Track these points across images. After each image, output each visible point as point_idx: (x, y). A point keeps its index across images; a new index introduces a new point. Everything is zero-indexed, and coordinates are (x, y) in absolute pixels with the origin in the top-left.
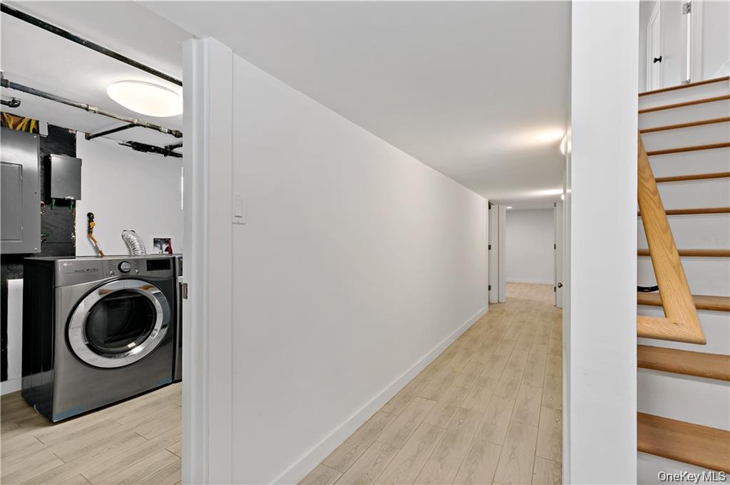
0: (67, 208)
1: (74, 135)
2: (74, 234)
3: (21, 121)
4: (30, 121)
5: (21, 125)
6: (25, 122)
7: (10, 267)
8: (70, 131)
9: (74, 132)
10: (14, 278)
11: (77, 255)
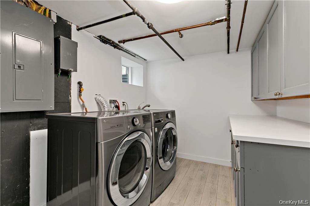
0: (66, 77)
1: (70, 26)
2: (71, 96)
3: (40, 8)
4: (46, 9)
5: (40, 10)
6: (43, 8)
7: (32, 121)
8: (68, 23)
9: (70, 24)
10: (34, 130)
11: (72, 112)
